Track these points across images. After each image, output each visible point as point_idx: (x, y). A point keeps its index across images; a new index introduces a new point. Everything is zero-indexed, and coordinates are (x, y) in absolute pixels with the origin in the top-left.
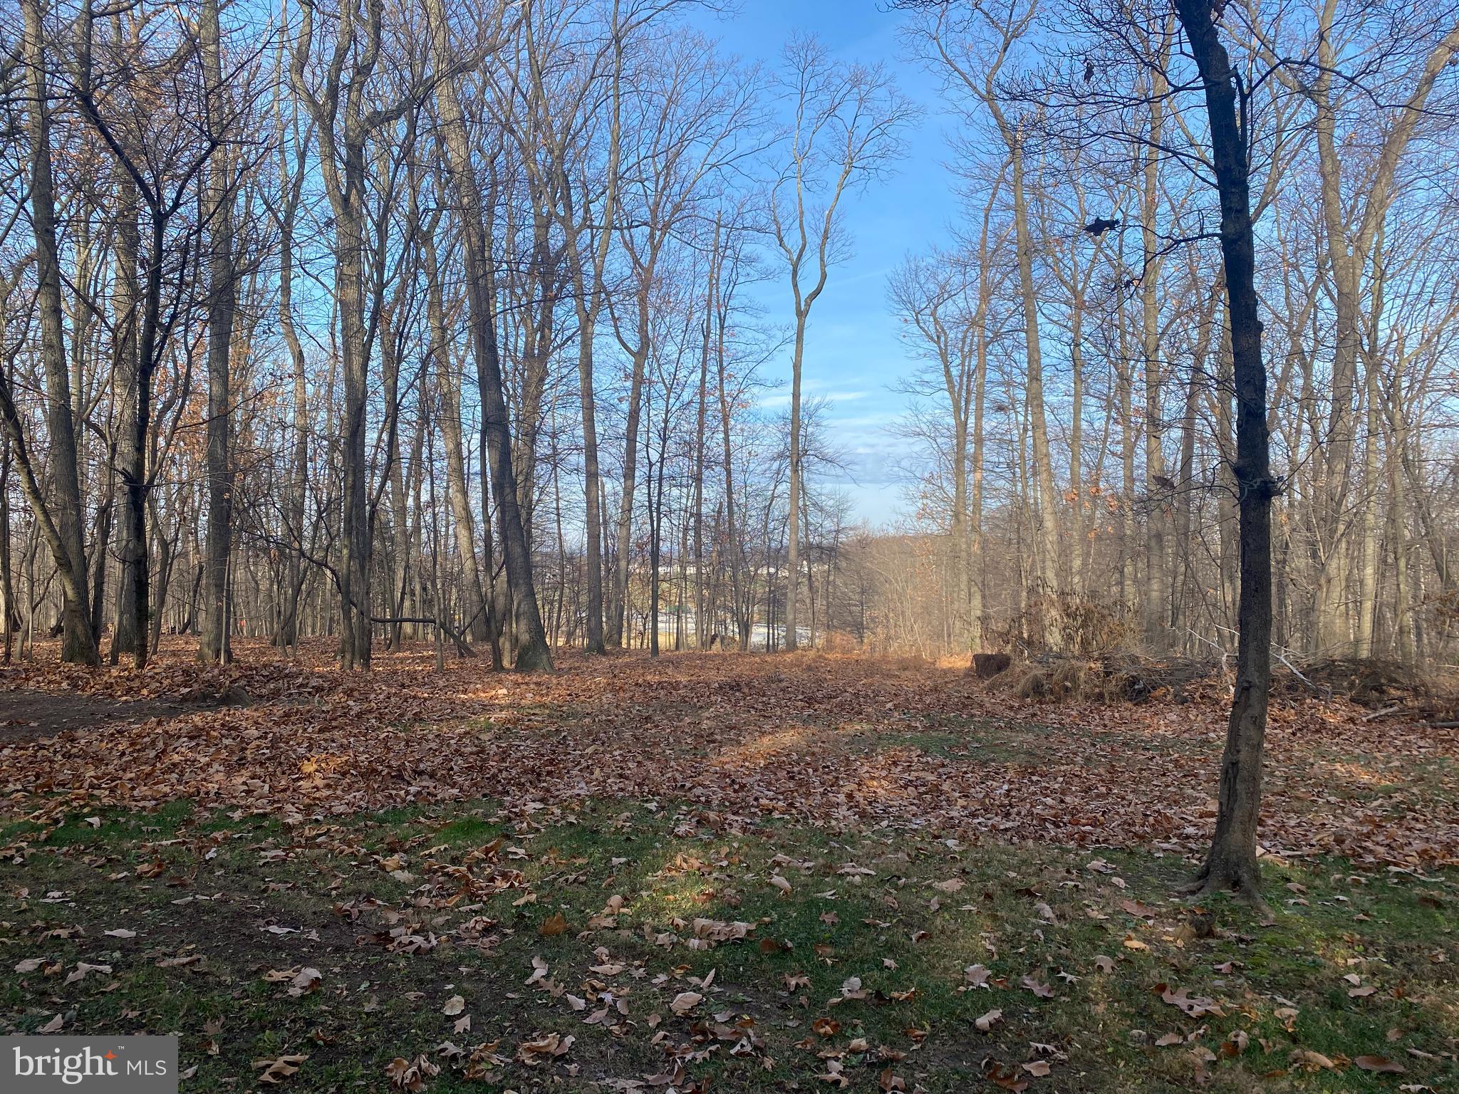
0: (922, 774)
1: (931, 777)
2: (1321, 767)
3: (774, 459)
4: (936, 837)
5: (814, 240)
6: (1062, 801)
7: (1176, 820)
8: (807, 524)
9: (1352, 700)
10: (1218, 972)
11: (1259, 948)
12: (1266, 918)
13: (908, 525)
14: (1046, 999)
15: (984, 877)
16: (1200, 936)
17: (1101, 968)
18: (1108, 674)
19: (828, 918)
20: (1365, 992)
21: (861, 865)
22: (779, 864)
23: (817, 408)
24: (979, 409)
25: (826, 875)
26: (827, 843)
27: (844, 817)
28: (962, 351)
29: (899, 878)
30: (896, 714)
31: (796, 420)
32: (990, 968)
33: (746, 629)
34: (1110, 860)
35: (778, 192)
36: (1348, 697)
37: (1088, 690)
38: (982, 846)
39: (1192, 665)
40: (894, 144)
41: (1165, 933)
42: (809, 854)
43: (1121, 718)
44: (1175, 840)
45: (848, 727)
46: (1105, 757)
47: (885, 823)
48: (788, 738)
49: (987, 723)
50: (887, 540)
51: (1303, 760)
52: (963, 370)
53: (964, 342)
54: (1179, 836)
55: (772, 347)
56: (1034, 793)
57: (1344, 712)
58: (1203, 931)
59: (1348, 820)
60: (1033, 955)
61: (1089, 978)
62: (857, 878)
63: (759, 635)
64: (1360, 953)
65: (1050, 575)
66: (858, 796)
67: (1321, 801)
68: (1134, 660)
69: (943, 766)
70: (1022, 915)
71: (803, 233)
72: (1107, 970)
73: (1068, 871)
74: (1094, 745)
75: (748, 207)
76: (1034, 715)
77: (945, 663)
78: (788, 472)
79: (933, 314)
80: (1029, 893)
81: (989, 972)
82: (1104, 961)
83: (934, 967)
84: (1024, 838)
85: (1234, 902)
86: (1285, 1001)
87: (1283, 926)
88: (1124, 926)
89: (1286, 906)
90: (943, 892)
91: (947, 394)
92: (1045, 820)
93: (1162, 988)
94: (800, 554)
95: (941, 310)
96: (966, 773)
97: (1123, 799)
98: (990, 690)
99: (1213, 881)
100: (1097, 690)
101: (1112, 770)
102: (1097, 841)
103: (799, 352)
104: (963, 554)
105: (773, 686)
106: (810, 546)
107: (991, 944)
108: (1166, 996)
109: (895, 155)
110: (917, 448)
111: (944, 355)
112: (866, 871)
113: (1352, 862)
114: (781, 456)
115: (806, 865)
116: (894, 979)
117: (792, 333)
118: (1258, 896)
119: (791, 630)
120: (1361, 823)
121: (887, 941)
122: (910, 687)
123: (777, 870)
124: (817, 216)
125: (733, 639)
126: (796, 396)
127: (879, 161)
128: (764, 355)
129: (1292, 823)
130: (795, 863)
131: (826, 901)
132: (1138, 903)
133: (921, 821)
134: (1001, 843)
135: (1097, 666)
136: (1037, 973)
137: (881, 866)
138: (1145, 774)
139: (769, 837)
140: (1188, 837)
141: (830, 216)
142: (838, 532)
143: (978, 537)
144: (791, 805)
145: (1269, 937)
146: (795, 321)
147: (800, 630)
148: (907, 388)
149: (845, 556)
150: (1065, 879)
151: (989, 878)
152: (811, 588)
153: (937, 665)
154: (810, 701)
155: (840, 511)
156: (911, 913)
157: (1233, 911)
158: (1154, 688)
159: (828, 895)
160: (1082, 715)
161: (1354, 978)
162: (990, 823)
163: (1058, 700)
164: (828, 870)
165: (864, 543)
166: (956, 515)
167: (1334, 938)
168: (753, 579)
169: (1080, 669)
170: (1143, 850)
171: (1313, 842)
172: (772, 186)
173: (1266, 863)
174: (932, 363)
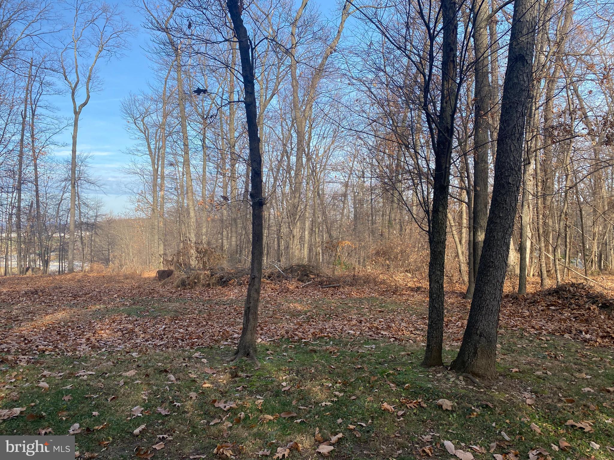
0: (126, 325)
1: (130, 326)
2: (285, 305)
3: (63, 181)
4: (127, 353)
5: (83, 80)
6: (187, 330)
7: (231, 332)
8: (80, 212)
9: (298, 280)
10: (237, 391)
11: (254, 379)
12: (257, 366)
13: (131, 213)
14: (166, 415)
15: (147, 367)
16: (232, 378)
17: (191, 398)
18: (212, 275)
19: (66, 398)
20: (287, 389)
21: (89, 370)
22: (44, 376)
23: (86, 158)
24: (163, 164)
25: (70, 377)
26: (72, 363)
27: (84, 349)
28: (156, 138)
29: (106, 374)
30: (118, 299)
31: (74, 163)
32: (143, 407)
33: (46, 263)
34: (203, 352)
35: (64, 54)
36: (296, 279)
37: (204, 283)
38: (148, 354)
39: (244, 270)
40: (123, 42)
41: (220, 379)
42: (61, 369)
43: (216, 293)
44: (229, 340)
45: (93, 307)
46: (207, 309)
47: (104, 350)
48: (60, 315)
49: (160, 300)
50: (121, 221)
51: (280, 304)
52: (156, 147)
53: (156, 135)
54: (231, 339)
55: (61, 127)
56: (176, 328)
57: (295, 284)
58: (234, 375)
59: (292, 324)
60: (163, 398)
61: (186, 403)
62: (85, 377)
63: (54, 266)
64: (287, 374)
65: (193, 235)
66: (93, 339)
67: (284, 318)
68: (223, 269)
69: (137, 320)
70: (161, 381)
71: (78, 75)
72: (194, 398)
73: (184, 359)
74: (204, 305)
75: (47, 59)
76: (181, 295)
77: (146, 275)
78: (70, 187)
79: (142, 121)
80: (166, 371)
81: (143, 409)
82: (193, 394)
83: (117, 411)
84: (168, 348)
85: (246, 362)
86: (259, 397)
87: (263, 368)
88: (204, 379)
89: (265, 360)
90: (127, 377)
91: (149, 157)
92: (178, 339)
93: (214, 401)
94: (76, 226)
95: (146, 119)
96: (147, 322)
97: (212, 326)
98: (163, 286)
99: (240, 355)
100: (207, 282)
101: (209, 315)
102: (198, 345)
103: (75, 131)
104: (156, 227)
105: (57, 291)
106: (82, 223)
107: (146, 396)
108: (216, 405)
109: (124, 48)
110: (133, 179)
111: (147, 139)
112: (91, 373)
113: (291, 340)
114: (66, 180)
115: (60, 374)
116: (97, 420)
117: (72, 121)
118: (255, 358)
119: (71, 263)
120: (295, 325)
121: (95, 404)
122: (127, 286)
123: (43, 379)
124: (85, 68)
125: (39, 269)
126: (74, 151)
127: (116, 49)
128: (58, 130)
129: (273, 328)
130: (54, 374)
131: (67, 390)
132: (211, 368)
133: (122, 346)
134: (158, 351)
135: (208, 273)
136: (164, 405)
137: (99, 370)
138: (222, 315)
139: (41, 364)
140: (235, 338)
141: (91, 69)
142: (96, 216)
143: (162, 219)
144: (56, 347)
145: (257, 374)
146: (74, 116)
147: (76, 263)
148: (130, 152)
149: (100, 227)
150: (182, 363)
151: (149, 367)
152: (82, 243)
153: (142, 276)
154: (75, 297)
155: (97, 207)
156: (110, 389)
157: (246, 365)
158: (230, 280)
159: (68, 387)
160: (200, 293)
161: (284, 384)
162: (154, 343)
163: (192, 288)
164: (71, 375)
165: (110, 222)
166: (153, 210)
167: (280, 370)
168: (50, 238)
169: (201, 274)
170: (216, 346)
171: (279, 334)
172: (61, 51)
173: (261, 345)
174: (141, 142)
